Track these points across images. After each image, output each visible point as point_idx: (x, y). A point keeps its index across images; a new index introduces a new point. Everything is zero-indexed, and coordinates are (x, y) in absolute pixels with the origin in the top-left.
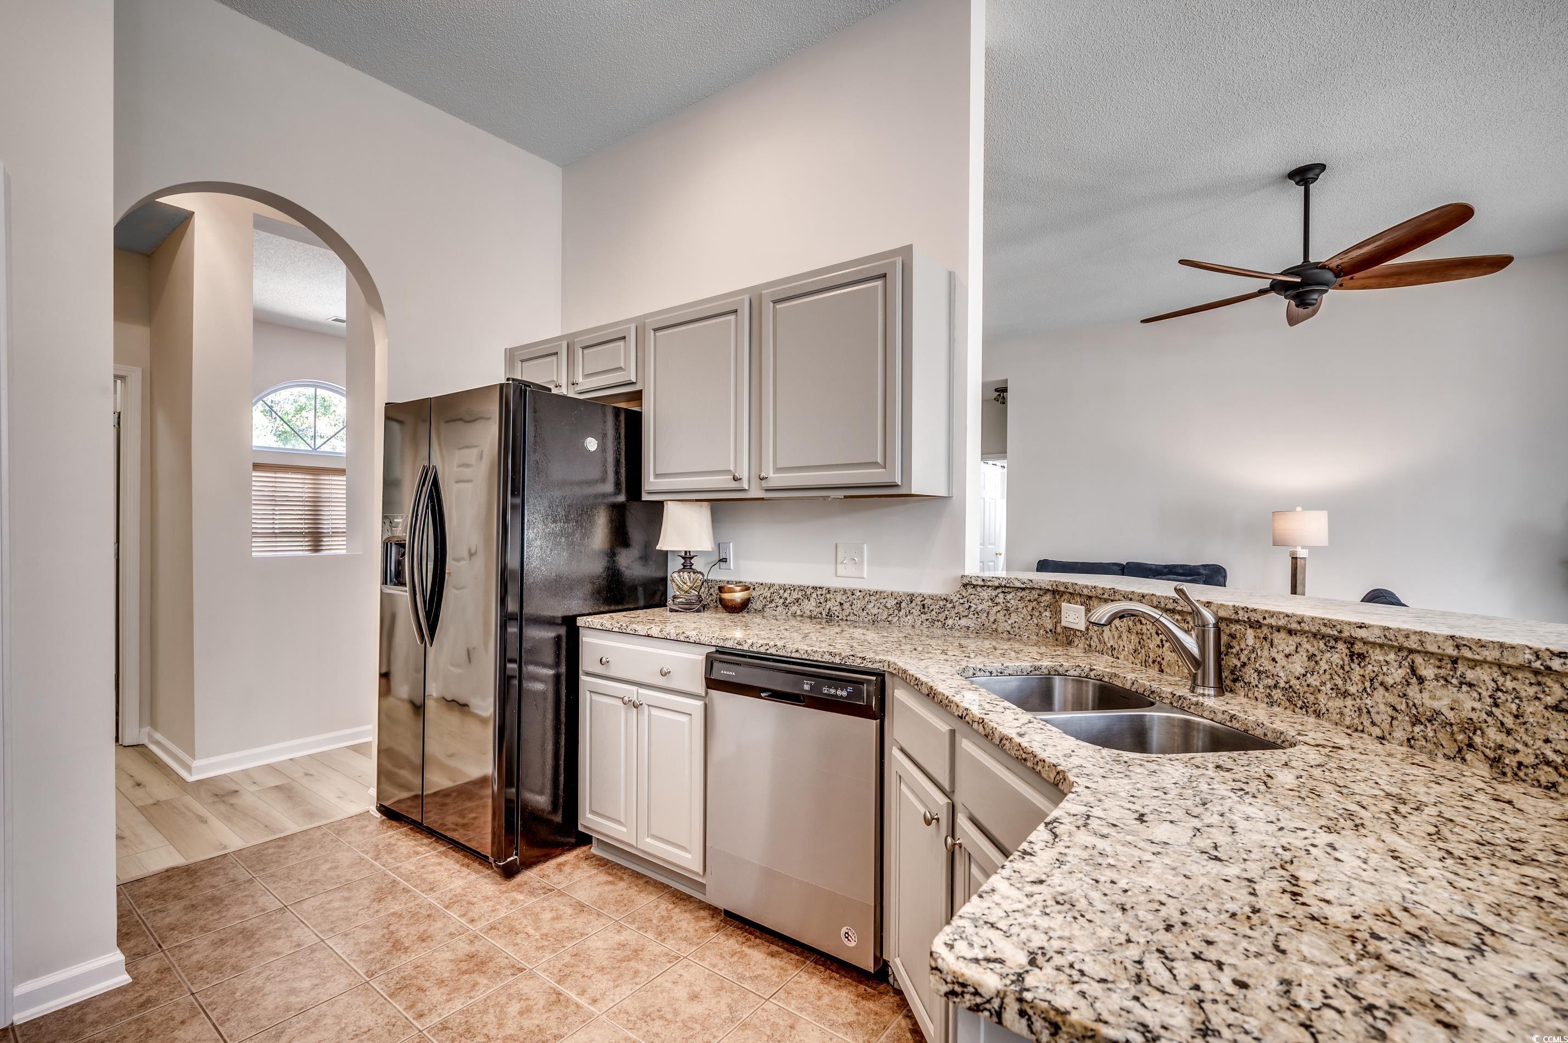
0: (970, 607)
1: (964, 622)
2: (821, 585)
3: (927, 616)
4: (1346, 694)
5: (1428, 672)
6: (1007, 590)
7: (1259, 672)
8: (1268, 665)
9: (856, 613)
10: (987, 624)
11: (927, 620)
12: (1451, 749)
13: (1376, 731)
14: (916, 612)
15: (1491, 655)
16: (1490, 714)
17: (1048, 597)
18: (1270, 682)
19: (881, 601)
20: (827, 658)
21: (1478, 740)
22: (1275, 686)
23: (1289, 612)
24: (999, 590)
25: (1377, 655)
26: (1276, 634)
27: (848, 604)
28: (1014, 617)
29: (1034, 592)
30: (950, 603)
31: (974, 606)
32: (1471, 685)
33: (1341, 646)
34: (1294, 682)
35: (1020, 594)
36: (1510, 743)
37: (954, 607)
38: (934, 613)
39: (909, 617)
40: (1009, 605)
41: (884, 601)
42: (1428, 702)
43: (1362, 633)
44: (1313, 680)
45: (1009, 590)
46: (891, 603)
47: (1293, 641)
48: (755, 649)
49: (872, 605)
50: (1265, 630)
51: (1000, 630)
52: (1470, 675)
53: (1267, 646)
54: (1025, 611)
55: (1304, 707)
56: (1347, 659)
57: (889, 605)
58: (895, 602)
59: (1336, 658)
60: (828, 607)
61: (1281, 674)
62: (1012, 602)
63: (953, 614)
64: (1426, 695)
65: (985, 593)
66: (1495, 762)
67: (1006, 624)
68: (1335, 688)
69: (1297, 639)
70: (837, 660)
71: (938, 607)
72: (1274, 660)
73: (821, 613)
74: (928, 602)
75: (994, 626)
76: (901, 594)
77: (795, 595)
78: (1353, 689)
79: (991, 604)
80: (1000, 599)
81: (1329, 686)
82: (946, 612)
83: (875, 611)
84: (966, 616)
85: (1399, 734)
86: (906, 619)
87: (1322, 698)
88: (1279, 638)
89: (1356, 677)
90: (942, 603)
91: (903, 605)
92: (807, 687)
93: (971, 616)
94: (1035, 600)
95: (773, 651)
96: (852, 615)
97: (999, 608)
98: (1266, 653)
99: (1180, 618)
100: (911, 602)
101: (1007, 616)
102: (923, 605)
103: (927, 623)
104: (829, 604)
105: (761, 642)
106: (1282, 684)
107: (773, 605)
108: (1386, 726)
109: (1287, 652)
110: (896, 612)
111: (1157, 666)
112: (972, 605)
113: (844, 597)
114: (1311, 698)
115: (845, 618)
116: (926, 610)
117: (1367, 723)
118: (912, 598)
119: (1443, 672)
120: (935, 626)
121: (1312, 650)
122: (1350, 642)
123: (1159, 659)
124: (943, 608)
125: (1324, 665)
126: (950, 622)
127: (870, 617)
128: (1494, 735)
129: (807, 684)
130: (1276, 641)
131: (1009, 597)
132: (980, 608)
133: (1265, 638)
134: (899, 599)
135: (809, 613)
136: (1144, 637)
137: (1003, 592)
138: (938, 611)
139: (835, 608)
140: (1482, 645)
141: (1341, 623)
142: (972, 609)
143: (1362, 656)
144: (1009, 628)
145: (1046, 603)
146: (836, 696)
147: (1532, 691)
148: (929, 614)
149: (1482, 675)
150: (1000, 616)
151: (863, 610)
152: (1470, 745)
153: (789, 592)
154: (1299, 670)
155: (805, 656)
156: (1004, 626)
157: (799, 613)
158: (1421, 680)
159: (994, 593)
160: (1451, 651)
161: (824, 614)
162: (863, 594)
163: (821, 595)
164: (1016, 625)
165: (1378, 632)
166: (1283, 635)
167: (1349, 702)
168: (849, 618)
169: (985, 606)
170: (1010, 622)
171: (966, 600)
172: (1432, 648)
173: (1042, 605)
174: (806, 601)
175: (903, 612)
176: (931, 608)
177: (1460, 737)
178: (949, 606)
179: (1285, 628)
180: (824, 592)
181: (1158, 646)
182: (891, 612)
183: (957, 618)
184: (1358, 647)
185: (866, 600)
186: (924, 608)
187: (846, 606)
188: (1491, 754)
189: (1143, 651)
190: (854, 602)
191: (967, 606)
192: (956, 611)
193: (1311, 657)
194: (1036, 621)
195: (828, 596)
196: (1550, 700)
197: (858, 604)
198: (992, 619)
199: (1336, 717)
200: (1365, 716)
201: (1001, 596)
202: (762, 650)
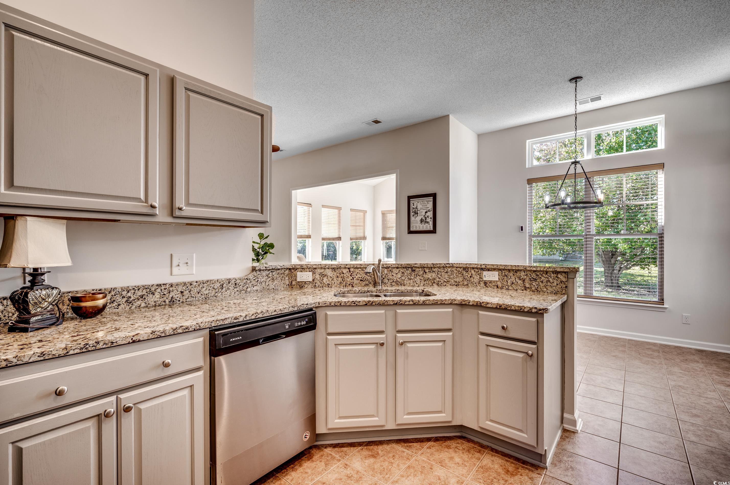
0: (258, 280)
1: (255, 288)
2: (165, 282)
3: (238, 289)
4: (411, 279)
5: (427, 271)
6: (273, 271)
7: (388, 279)
8: (391, 277)
9: (193, 296)
10: (265, 287)
11: (237, 291)
12: (431, 284)
13: (417, 285)
14: (231, 288)
15: (438, 266)
16: (437, 276)
17: (287, 272)
18: (392, 281)
19: (211, 285)
20: (291, 309)
21: (435, 281)
22: (393, 282)
23: (398, 263)
24: (270, 271)
25: (417, 270)
26: (393, 269)
27: (188, 291)
28: (276, 282)
29: (283, 270)
30: (249, 280)
31: (260, 280)
32: (434, 272)
33: (410, 269)
34: (398, 279)
35: (278, 271)
36: (440, 280)
37: (251, 282)
38: (241, 286)
39: (228, 291)
40: (274, 277)
41: (213, 285)
42: (427, 277)
43: (416, 265)
44: (403, 278)
45: (274, 270)
46: (217, 285)
47: (398, 270)
48: (248, 318)
49: (205, 289)
50: (390, 268)
51: (270, 289)
52: (434, 270)
53: (390, 272)
54: (279, 279)
55: (401, 285)
56: (411, 272)
57: (216, 287)
58: (220, 285)
59: (409, 272)
60: (171, 296)
61: (395, 278)
62: (275, 275)
63: (250, 285)
64: (427, 275)
65: (264, 273)
66: (438, 284)
67: (272, 285)
68: (409, 278)
69: (399, 269)
70: (296, 309)
71: (243, 283)
72: (393, 275)
73: (165, 302)
74: (238, 281)
75: (268, 287)
76: (223, 279)
77: (139, 293)
78: (412, 278)
79: (267, 278)
80: (270, 275)
81: (407, 278)
82: (247, 285)
83: (207, 292)
84: (256, 285)
85: (422, 284)
86: (226, 293)
87: (405, 281)
88: (394, 270)
89: (413, 275)
90: (245, 281)
91: (224, 285)
92: (287, 327)
93: (258, 285)
94: (283, 273)
95: (260, 316)
96: (190, 297)
97: (270, 279)
98: (390, 274)
99: (360, 270)
100: (229, 283)
101: (273, 282)
102: (236, 284)
103: (238, 292)
104: (172, 294)
105: (251, 313)
106: (395, 281)
107: (114, 305)
108: (419, 284)
109: (396, 273)
110: (220, 290)
111: (351, 286)
112: (259, 279)
113: (184, 288)
114: (403, 282)
115: (184, 301)
116: (237, 286)
117: (415, 284)
118: (229, 281)
119: (430, 270)
120: (242, 293)
121: (403, 271)
122: (412, 268)
123: (351, 283)
124: (246, 283)
125: (406, 274)
126: (249, 290)
127: (203, 296)
128: (438, 279)
129: (287, 325)
130: (393, 271)
131: (274, 273)
132: (262, 281)
133: (390, 271)
134: (222, 283)
135: (154, 304)
136: (345, 278)
137: (272, 272)
138: (243, 285)
139: (177, 296)
140: (437, 264)
141: (411, 264)
142: (259, 281)
143: (414, 270)
144: (274, 287)
145: (287, 274)
146: (301, 325)
147: (443, 270)
148: (238, 288)
149: (436, 270)
150: (270, 283)
151: (198, 293)
152: (434, 282)
153: (133, 291)
154: (400, 276)
155: (280, 312)
156: (272, 286)
157: (143, 305)
158: (426, 273)
159: (268, 273)
160: (432, 266)
161: (167, 301)
162: (198, 284)
163: (165, 289)
164: (276, 285)
165: (419, 265)
166: (395, 269)
167: (412, 280)
168: (188, 300)
169: (264, 279)
170: (274, 284)
171: (256, 277)
172: (429, 266)
173: (285, 275)
174: (151, 296)
175: (224, 289)
176: (240, 285)
177: (432, 281)
178: (248, 282)
179: (396, 267)
180: (167, 286)
181: (352, 279)
182: (217, 290)
183: (252, 287)
184: (414, 269)
185: (201, 286)
186: (236, 285)
187: (186, 293)
188: (437, 283)
189: (344, 282)
190: (192, 289)
191: (256, 280)
192: (252, 284)
193: (403, 273)
194: (283, 282)
195: (171, 289)
196: (445, 272)
197: (195, 290)
198: (267, 285)
199: (408, 285)
200: (415, 282)
201: (271, 273)
202: (253, 317)
